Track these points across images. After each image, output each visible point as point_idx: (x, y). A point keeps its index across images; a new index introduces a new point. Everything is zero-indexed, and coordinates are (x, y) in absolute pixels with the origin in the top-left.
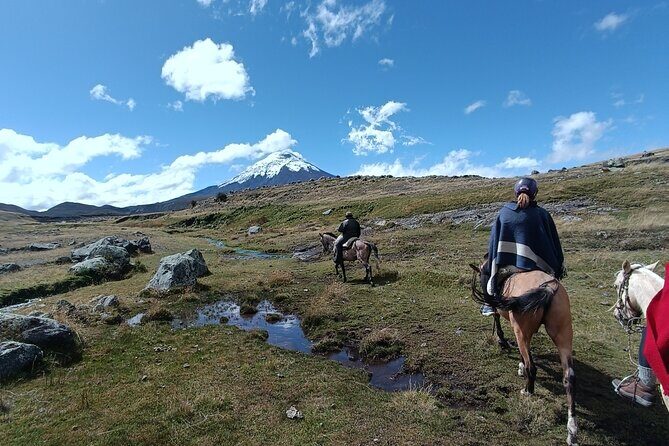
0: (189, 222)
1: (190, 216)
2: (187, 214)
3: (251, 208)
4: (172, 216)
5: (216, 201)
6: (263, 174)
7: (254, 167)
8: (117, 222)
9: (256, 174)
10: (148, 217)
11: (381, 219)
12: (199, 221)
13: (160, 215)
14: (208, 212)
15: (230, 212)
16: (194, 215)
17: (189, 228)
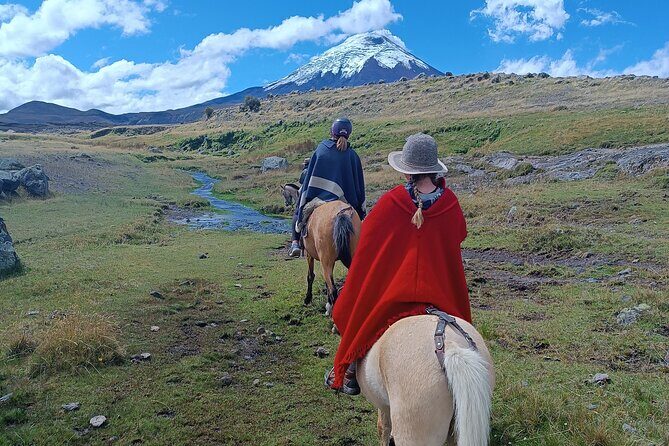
0: (195, 144)
1: (197, 134)
2: (194, 130)
3: (295, 124)
4: (174, 132)
5: (243, 110)
6: (335, 71)
7: (323, 58)
8: (93, 137)
9: (325, 71)
10: (139, 131)
12: (209, 141)
13: (159, 129)
14: (225, 128)
15: (261, 129)
16: (203, 133)
17: (187, 154)
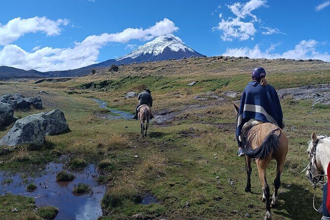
0: (88, 86)
1: (89, 81)
2: (88, 79)
3: (135, 77)
4: (77, 80)
5: (110, 70)
6: (150, 52)
7: (144, 47)
8: (36, 83)
9: (145, 52)
10: (59, 80)
11: (233, 91)
12: (95, 85)
13: (68, 79)
14: (102, 79)
15: (119, 80)
16: (92, 81)
17: (86, 90)
